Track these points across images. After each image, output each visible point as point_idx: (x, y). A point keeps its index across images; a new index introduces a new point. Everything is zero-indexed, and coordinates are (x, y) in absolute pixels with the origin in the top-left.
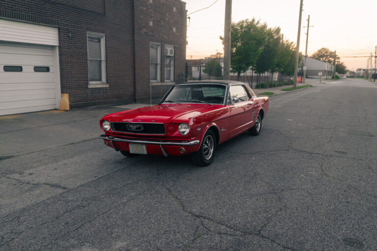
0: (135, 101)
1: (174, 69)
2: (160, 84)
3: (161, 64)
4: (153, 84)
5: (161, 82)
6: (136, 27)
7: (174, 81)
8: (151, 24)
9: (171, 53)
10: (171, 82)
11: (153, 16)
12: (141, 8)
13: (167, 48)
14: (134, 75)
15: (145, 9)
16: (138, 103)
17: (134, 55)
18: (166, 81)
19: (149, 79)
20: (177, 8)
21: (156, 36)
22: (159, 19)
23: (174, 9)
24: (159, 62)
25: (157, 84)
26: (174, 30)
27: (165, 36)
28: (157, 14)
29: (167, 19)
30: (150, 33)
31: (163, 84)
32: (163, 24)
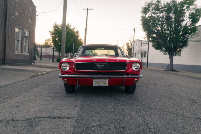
0: (5, 63)
1: (29, 45)
2: (20, 54)
3: (22, 41)
4: (16, 53)
5: (21, 52)
6: (8, 14)
7: (28, 52)
8: (17, 14)
9: (28, 34)
10: (27, 53)
11: (18, 9)
12: (11, 2)
13: (25, 31)
14: (5, 45)
15: (14, 3)
16: (7, 65)
17: (5, 32)
18: (24, 52)
19: (14, 50)
20: (31, 8)
21: (20, 22)
22: (22, 12)
23: (30, 8)
24: (20, 39)
25: (18, 53)
26: (30, 21)
27: (24, 24)
28: (21, 8)
29: (26, 14)
30: (16, 20)
31: (23, 54)
32: (24, 16)
